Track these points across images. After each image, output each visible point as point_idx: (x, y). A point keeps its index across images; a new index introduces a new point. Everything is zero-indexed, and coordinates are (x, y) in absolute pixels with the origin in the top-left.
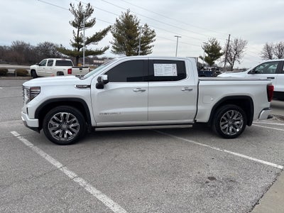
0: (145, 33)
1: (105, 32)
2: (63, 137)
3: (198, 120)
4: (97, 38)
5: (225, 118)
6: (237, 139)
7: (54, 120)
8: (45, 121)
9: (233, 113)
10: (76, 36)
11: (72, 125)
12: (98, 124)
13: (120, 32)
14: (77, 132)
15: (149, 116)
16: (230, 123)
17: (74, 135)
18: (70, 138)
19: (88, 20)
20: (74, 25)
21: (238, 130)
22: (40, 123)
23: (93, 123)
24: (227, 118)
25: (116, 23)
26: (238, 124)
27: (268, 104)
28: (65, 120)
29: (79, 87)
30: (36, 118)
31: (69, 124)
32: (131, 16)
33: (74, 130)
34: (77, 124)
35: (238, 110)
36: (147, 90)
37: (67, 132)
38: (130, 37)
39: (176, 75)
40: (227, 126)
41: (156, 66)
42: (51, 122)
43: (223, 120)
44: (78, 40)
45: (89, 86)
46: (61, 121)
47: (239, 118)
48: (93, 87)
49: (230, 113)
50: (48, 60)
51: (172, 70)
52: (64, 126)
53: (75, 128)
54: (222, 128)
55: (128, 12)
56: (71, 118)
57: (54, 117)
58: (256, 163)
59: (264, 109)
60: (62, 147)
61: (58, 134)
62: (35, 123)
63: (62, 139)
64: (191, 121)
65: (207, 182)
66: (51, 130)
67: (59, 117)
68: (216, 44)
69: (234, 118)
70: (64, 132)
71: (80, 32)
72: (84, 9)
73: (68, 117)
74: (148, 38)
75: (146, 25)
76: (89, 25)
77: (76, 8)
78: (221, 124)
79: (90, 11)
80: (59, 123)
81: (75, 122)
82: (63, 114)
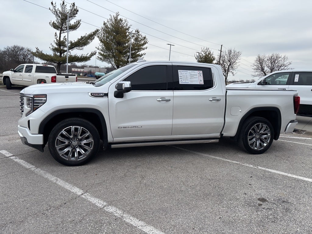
0: (136, 39)
1: (91, 37)
2: (73, 156)
3: (225, 134)
4: (83, 42)
5: (253, 132)
7: (62, 135)
8: (51, 136)
9: (260, 126)
10: (58, 39)
11: (85, 142)
13: (107, 37)
14: (90, 149)
15: (172, 130)
16: (258, 137)
17: (88, 153)
18: (82, 158)
19: (72, 22)
20: (55, 26)
21: (265, 145)
22: (45, 140)
23: (110, 139)
24: (255, 132)
25: (103, 26)
26: (265, 138)
27: (294, 116)
28: (75, 136)
29: (94, 95)
30: (40, 133)
31: (81, 140)
32: (121, 20)
33: (87, 147)
34: (91, 140)
35: (265, 123)
36: (171, 99)
37: (78, 150)
38: (119, 43)
39: (202, 83)
40: (254, 140)
41: (181, 73)
42: (59, 138)
44: (60, 43)
45: (106, 95)
46: (71, 137)
47: (266, 132)
48: (111, 95)
49: (258, 126)
50: (25, 65)
51: (197, 78)
52: (75, 143)
53: (88, 144)
54: (250, 142)
55: (118, 15)
56: (83, 132)
57: (63, 132)
58: (298, 180)
59: (290, 122)
60: (72, 168)
61: (67, 153)
62: (39, 139)
63: (73, 159)
64: (218, 135)
65: (260, 205)
66: (58, 147)
67: (69, 131)
68: (209, 54)
69: (262, 132)
70: (74, 148)
72: (68, 8)
73: (80, 132)
74: (139, 44)
76: (74, 28)
77: (59, 7)
78: (249, 137)
79: (74, 12)
80: (68, 138)
81: (87, 138)
82: (73, 128)
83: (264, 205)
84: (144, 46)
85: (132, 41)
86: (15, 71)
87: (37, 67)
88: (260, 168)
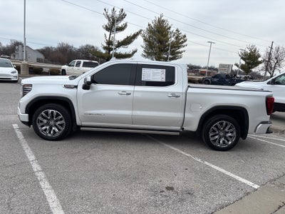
0: (177, 38)
1: (135, 36)
2: (50, 132)
3: (186, 128)
4: (127, 41)
5: (215, 129)
6: (228, 152)
7: (42, 116)
8: (34, 116)
9: (224, 124)
10: (108, 39)
11: (59, 123)
12: (84, 123)
13: (150, 37)
14: (62, 129)
15: (133, 120)
16: (221, 134)
17: (60, 132)
18: (57, 135)
19: (120, 24)
20: (107, 29)
21: (230, 143)
22: (30, 117)
23: (78, 122)
24: (219, 129)
26: (230, 137)
27: (267, 118)
28: (52, 117)
29: (67, 87)
30: (26, 113)
31: (57, 121)
32: (163, 21)
33: (60, 127)
34: (63, 122)
35: (231, 121)
36: (132, 93)
37: (53, 129)
38: (160, 42)
39: (164, 80)
40: (217, 137)
42: (40, 118)
43: (214, 131)
44: (110, 43)
45: (76, 87)
46: (49, 118)
47: (231, 130)
48: (80, 88)
49: (221, 124)
52: (52, 123)
53: (61, 125)
54: (211, 139)
55: (161, 17)
56: (58, 115)
57: (43, 113)
59: (261, 123)
61: (46, 130)
62: (25, 117)
63: (49, 135)
64: (178, 128)
66: (39, 125)
67: (47, 113)
68: (255, 51)
69: (226, 130)
70: (51, 128)
71: (112, 36)
72: (117, 13)
73: (55, 114)
75: (177, 30)
76: (121, 29)
77: (110, 13)
78: (211, 134)
79: (122, 16)
80: (47, 119)
81: (61, 119)
82: (50, 111)
83: (167, 192)
84: (184, 44)
85: (173, 39)
86: (70, 66)
87: (84, 62)
88: (206, 163)
